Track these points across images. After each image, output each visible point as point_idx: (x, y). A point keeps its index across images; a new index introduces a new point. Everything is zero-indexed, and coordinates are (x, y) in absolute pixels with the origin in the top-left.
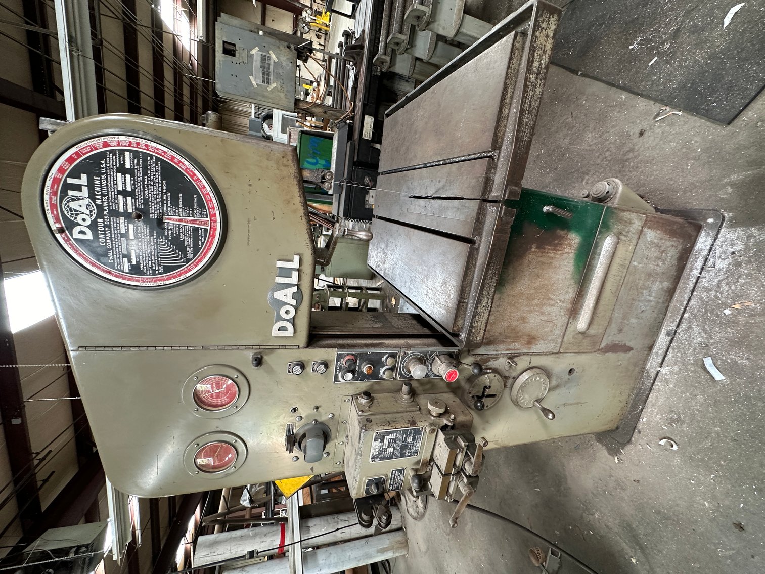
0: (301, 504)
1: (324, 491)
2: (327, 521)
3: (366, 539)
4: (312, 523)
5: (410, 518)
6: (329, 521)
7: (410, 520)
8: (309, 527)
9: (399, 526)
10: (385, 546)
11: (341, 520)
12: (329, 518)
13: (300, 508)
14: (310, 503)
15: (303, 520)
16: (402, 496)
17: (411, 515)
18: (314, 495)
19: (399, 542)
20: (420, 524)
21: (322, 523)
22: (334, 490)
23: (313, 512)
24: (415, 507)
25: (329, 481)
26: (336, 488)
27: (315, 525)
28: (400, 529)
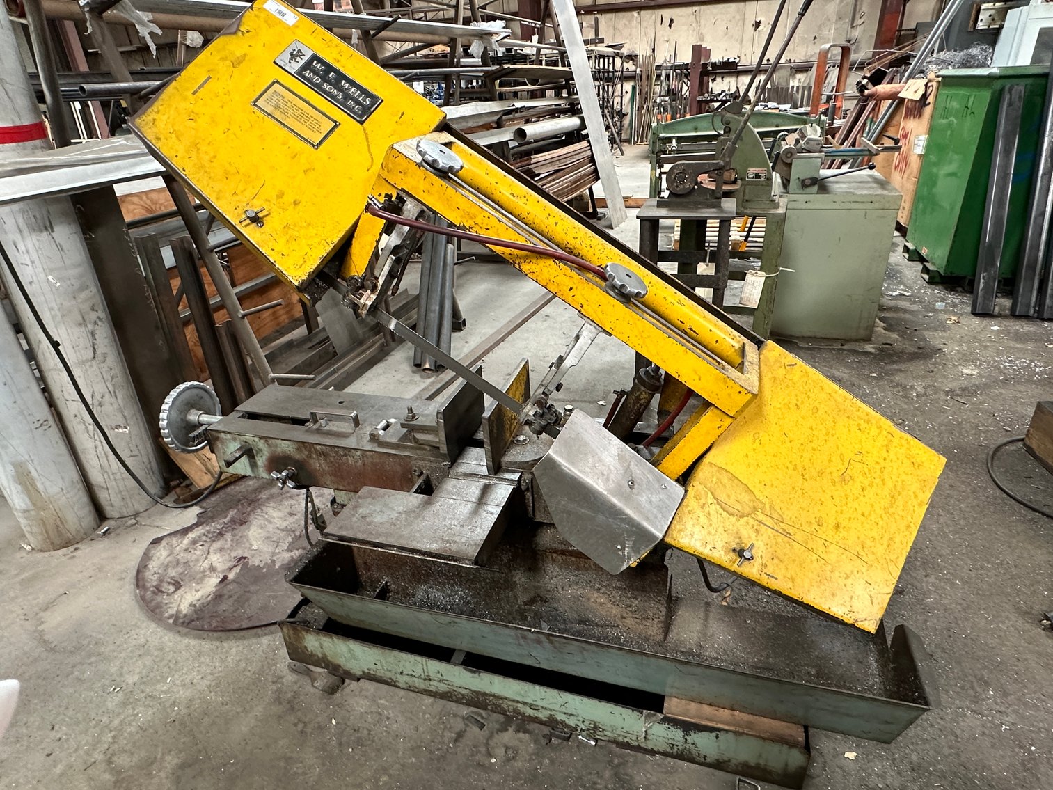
0: (119, 190)
1: (168, 257)
2: (83, 288)
3: (51, 421)
4: (67, 236)
5: (137, 552)
6: (83, 295)
7: (130, 551)
8: (49, 227)
9: (109, 511)
10: (39, 485)
11: (93, 334)
12: (92, 292)
13: (105, 190)
14: (127, 219)
15: (68, 206)
16: (196, 510)
17: (146, 557)
18: (151, 229)
19: (60, 522)
20: (124, 598)
21: (73, 272)
22: (176, 283)
23: (100, 235)
24: (172, 573)
25: (199, 263)
26: (181, 291)
27: (60, 248)
28: (100, 514)
